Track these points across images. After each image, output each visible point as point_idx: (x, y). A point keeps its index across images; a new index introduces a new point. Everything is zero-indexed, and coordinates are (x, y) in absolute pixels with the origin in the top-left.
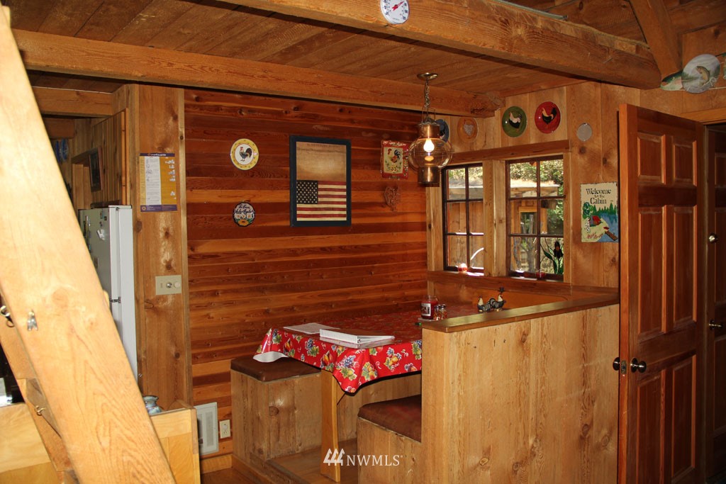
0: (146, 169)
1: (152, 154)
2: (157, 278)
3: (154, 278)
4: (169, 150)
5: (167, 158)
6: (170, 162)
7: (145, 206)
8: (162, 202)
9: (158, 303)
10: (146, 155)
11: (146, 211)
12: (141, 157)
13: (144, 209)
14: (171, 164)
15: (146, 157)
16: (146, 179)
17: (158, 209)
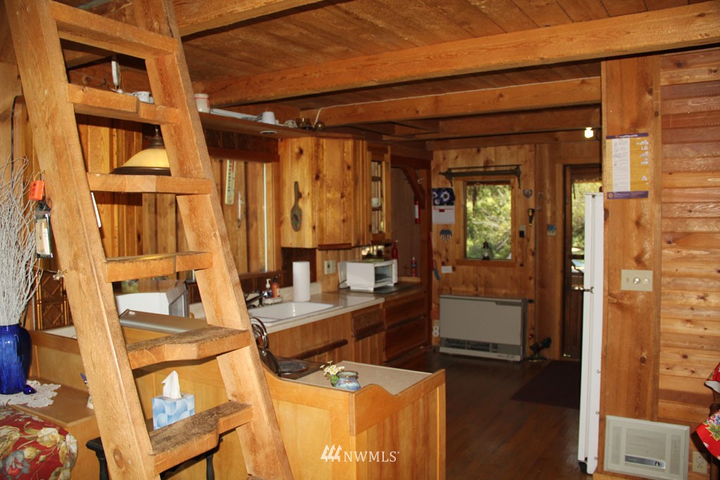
0: (614, 153)
1: (620, 136)
2: (624, 272)
3: (620, 271)
4: (642, 131)
5: (639, 138)
6: (643, 143)
7: (612, 193)
8: (631, 189)
9: (622, 299)
10: (613, 137)
11: (613, 198)
12: (608, 141)
13: (611, 196)
14: (644, 146)
15: (614, 140)
16: (614, 163)
17: (627, 196)
